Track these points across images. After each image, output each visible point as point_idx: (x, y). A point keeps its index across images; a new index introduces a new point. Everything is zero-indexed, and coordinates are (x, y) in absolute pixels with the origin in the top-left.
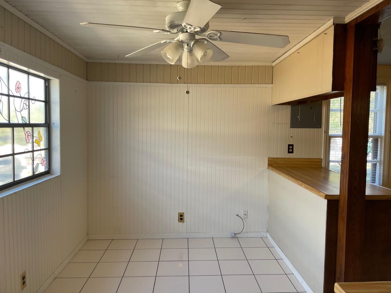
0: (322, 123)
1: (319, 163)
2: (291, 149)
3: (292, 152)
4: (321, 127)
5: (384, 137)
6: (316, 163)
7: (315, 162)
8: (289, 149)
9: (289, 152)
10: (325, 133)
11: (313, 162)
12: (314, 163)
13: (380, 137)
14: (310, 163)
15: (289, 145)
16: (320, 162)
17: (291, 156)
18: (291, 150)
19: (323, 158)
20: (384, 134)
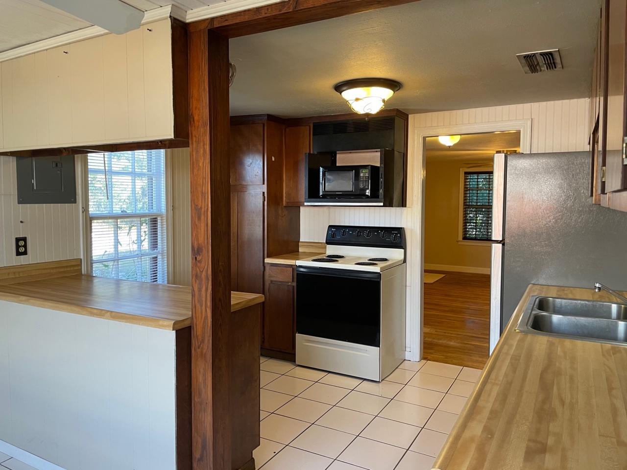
0: (77, 194)
1: (76, 268)
2: (23, 246)
3: (25, 253)
4: (75, 202)
5: (165, 216)
6: (72, 269)
7: (70, 266)
8: (18, 247)
9: (18, 254)
10: (83, 212)
11: (67, 267)
12: (69, 269)
13: (160, 215)
14: (62, 270)
15: (18, 240)
16: (78, 265)
17: (23, 260)
18: (22, 250)
19: (82, 257)
20: (165, 211)
